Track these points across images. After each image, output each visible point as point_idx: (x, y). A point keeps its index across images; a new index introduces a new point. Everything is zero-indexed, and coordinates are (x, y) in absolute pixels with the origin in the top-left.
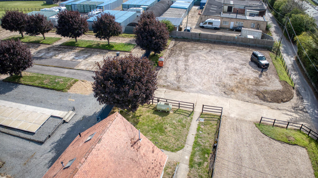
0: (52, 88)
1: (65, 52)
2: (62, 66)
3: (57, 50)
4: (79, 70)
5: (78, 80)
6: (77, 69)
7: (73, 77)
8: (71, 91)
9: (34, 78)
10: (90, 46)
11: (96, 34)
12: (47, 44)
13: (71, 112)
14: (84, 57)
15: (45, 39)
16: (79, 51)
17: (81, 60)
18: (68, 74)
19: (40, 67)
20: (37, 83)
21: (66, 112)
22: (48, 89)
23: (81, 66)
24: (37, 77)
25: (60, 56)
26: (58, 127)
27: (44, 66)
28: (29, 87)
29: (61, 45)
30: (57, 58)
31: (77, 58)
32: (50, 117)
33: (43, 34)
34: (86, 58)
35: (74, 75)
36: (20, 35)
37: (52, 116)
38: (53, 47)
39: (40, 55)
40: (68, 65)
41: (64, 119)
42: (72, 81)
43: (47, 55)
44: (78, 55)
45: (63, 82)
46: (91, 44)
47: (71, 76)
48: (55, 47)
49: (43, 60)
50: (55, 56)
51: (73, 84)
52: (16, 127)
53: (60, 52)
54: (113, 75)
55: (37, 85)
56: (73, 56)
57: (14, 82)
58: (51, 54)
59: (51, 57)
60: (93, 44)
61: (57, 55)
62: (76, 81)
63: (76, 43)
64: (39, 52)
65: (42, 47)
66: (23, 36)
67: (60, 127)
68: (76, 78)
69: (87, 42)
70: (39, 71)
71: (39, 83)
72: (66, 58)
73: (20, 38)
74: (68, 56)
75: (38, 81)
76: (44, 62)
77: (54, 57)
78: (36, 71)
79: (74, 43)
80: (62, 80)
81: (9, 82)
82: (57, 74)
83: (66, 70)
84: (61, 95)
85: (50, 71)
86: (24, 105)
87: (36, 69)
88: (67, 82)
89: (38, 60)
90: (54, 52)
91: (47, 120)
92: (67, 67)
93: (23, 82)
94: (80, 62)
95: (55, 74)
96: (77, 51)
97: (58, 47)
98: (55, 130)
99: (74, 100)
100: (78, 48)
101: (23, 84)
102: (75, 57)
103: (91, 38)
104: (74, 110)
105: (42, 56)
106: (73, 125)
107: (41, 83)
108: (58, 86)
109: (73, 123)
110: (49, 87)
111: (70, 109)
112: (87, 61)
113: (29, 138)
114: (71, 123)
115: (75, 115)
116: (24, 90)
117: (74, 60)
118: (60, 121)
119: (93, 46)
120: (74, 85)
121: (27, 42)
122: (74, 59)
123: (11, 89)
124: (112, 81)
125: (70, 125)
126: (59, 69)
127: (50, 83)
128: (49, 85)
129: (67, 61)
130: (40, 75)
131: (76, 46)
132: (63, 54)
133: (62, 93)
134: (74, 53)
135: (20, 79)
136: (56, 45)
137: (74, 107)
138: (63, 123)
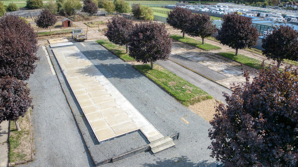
3: (208, 57)
5: (211, 98)
8: (192, 109)
9: (163, 75)
12: (202, 49)
13: (170, 139)
15: (203, 43)
16: (234, 65)
17: (230, 75)
18: (204, 86)
19: (179, 66)
20: (160, 81)
21: (162, 136)
22: (168, 92)
23: (226, 82)
24: (167, 75)
25: (208, 63)
26: (135, 153)
27: (183, 68)
29: (215, 54)
30: (204, 64)
31: (227, 72)
32: (136, 131)
37: (139, 131)
38: (208, 53)
39: (188, 56)
40: (210, 75)
42: (203, 95)
43: (195, 58)
44: (230, 68)
45: (190, 92)
47: (206, 89)
49: (187, 61)
50: (203, 62)
51: (201, 100)
52: (90, 122)
53: (211, 60)
55: (159, 83)
58: (199, 59)
59: (198, 61)
61: (205, 61)
62: (208, 98)
63: (235, 57)
64: (188, 53)
65: (196, 50)
68: (210, 93)
69: (249, 59)
70: (174, 70)
71: (163, 83)
74: (217, 67)
75: (163, 79)
76: (186, 63)
77: (201, 63)
78: (172, 69)
79: (233, 55)
80: (191, 89)
81: (136, 69)
82: (192, 81)
84: (175, 107)
87: (172, 66)
89: (182, 60)
90: (204, 58)
93: (148, 75)
94: (228, 77)
95: (189, 80)
96: (231, 64)
97: (212, 55)
98: (128, 155)
99: (188, 123)
100: (234, 62)
101: (146, 77)
103: (256, 57)
104: (176, 137)
105: (189, 58)
106: (157, 162)
107: (165, 83)
108: (181, 94)
109: (159, 159)
110: (170, 91)
111: (172, 133)
113: (88, 146)
115: (173, 147)
117: (221, 73)
120: (203, 103)
122: (222, 71)
127: (174, 87)
128: (172, 89)
130: (172, 75)
131: (234, 59)
135: (148, 70)
136: (211, 53)
137: (178, 134)
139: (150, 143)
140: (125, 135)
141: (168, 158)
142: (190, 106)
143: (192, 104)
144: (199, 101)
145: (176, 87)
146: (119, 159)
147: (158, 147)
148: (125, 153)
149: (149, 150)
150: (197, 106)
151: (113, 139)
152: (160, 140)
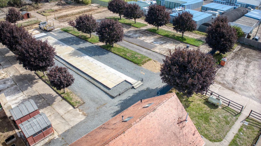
0: (132, 60)
1: (147, 36)
2: (143, 46)
3: (142, 33)
4: (154, 52)
5: (151, 60)
6: (153, 51)
7: (148, 56)
8: (144, 66)
9: (121, 50)
10: (167, 35)
11: (174, 27)
12: (136, 27)
13: (140, 82)
14: (160, 43)
15: (135, 23)
16: (158, 37)
17: (157, 45)
18: (145, 53)
19: (127, 43)
20: (122, 54)
21: (136, 81)
22: (128, 60)
23: (156, 49)
24: (123, 50)
25: (143, 38)
26: (128, 89)
27: (130, 43)
28: (116, 55)
29: (145, 30)
30: (141, 39)
31: (155, 42)
32: (124, 81)
33: (135, 19)
34: (162, 44)
35: (149, 55)
36: (119, 17)
37: (125, 81)
38: (140, 30)
39: (129, 34)
40: (147, 46)
41: (133, 85)
42: (147, 59)
43: (134, 35)
44: (156, 40)
45: (140, 58)
46: (168, 34)
47: (147, 55)
48: (141, 31)
49: (131, 38)
50: (140, 37)
51: (147, 61)
52: (100, 81)
53: (144, 36)
54: (180, 63)
55: (122, 55)
56: (153, 41)
57: (107, 49)
58: (137, 35)
59: (136, 38)
60: (170, 34)
61: (141, 37)
62: (149, 60)
63: (157, 31)
64: (129, 32)
65: (132, 29)
66: (120, 18)
67: (129, 90)
68: (150, 57)
69: (166, 31)
70: (125, 46)
71: (123, 55)
72: (147, 40)
73: (119, 19)
74: (149, 40)
75: (123, 53)
76: (130, 40)
77: (138, 38)
78: (124, 45)
79: (156, 30)
80: (140, 56)
81: (104, 49)
82: (138, 51)
83: (145, 50)
84: (136, 67)
85: (133, 47)
86: (109, 67)
87: (125, 44)
88: (143, 58)
89: (127, 37)
90: (139, 34)
91: (122, 82)
92: (146, 47)
93: (112, 51)
94: (157, 46)
95: (136, 51)
96: (156, 37)
97: (144, 31)
98: (125, 91)
99: (144, 73)
100: (157, 35)
101: (112, 52)
102: (154, 41)
103: (169, 29)
104: (142, 81)
105: (131, 35)
106: (138, 92)
107: (125, 55)
108: (136, 60)
109: (139, 90)
110: (129, 59)
111: (140, 79)
112: (162, 46)
113: (106, 91)
114: (137, 89)
115: (142, 84)
116: (112, 57)
117: (152, 44)
118: (130, 86)
119: (170, 36)
120: (148, 63)
121: (122, 23)
122: (152, 42)
123: (104, 54)
124: (177, 67)
125: (137, 91)
126: (140, 48)
127: (131, 56)
128: (130, 58)
129: (147, 43)
130: (126, 49)
131: (157, 33)
132: (146, 37)
133: (138, 66)
134: (154, 38)
135: (111, 48)
136: (142, 30)
137: (143, 79)
138: (131, 88)
139: (132, 85)
140: (120, 84)
141: (142, 89)
142: (142, 65)
143: (143, 64)
144: (145, 62)
145: (132, 57)
146: (123, 93)
147: (136, 86)
148: (124, 90)
149: (133, 87)
150: (145, 65)
151: (115, 86)
152: (136, 83)
